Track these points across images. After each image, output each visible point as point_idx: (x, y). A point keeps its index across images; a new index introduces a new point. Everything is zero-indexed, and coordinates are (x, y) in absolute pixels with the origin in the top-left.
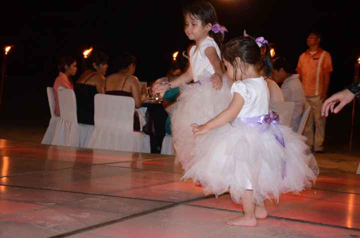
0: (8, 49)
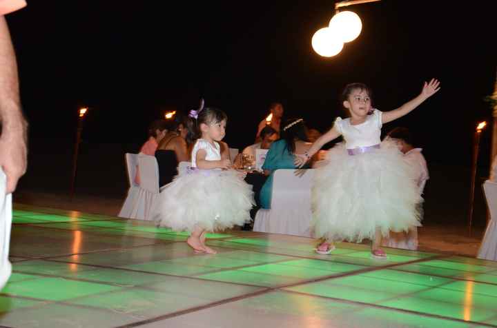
0: (83, 111)
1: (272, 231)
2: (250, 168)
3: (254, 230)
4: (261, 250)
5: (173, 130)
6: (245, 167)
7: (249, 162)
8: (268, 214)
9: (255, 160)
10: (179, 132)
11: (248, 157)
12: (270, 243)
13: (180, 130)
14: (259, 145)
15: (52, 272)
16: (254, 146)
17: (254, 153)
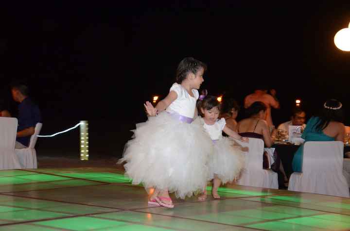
1: (304, 190)
2: (284, 140)
3: (289, 190)
4: (297, 206)
5: (227, 112)
6: (280, 139)
7: (284, 136)
8: (300, 177)
9: (288, 134)
10: (231, 114)
11: (283, 132)
12: (303, 200)
13: (233, 112)
14: (291, 122)
15: (139, 221)
16: (287, 123)
17: (287, 128)
